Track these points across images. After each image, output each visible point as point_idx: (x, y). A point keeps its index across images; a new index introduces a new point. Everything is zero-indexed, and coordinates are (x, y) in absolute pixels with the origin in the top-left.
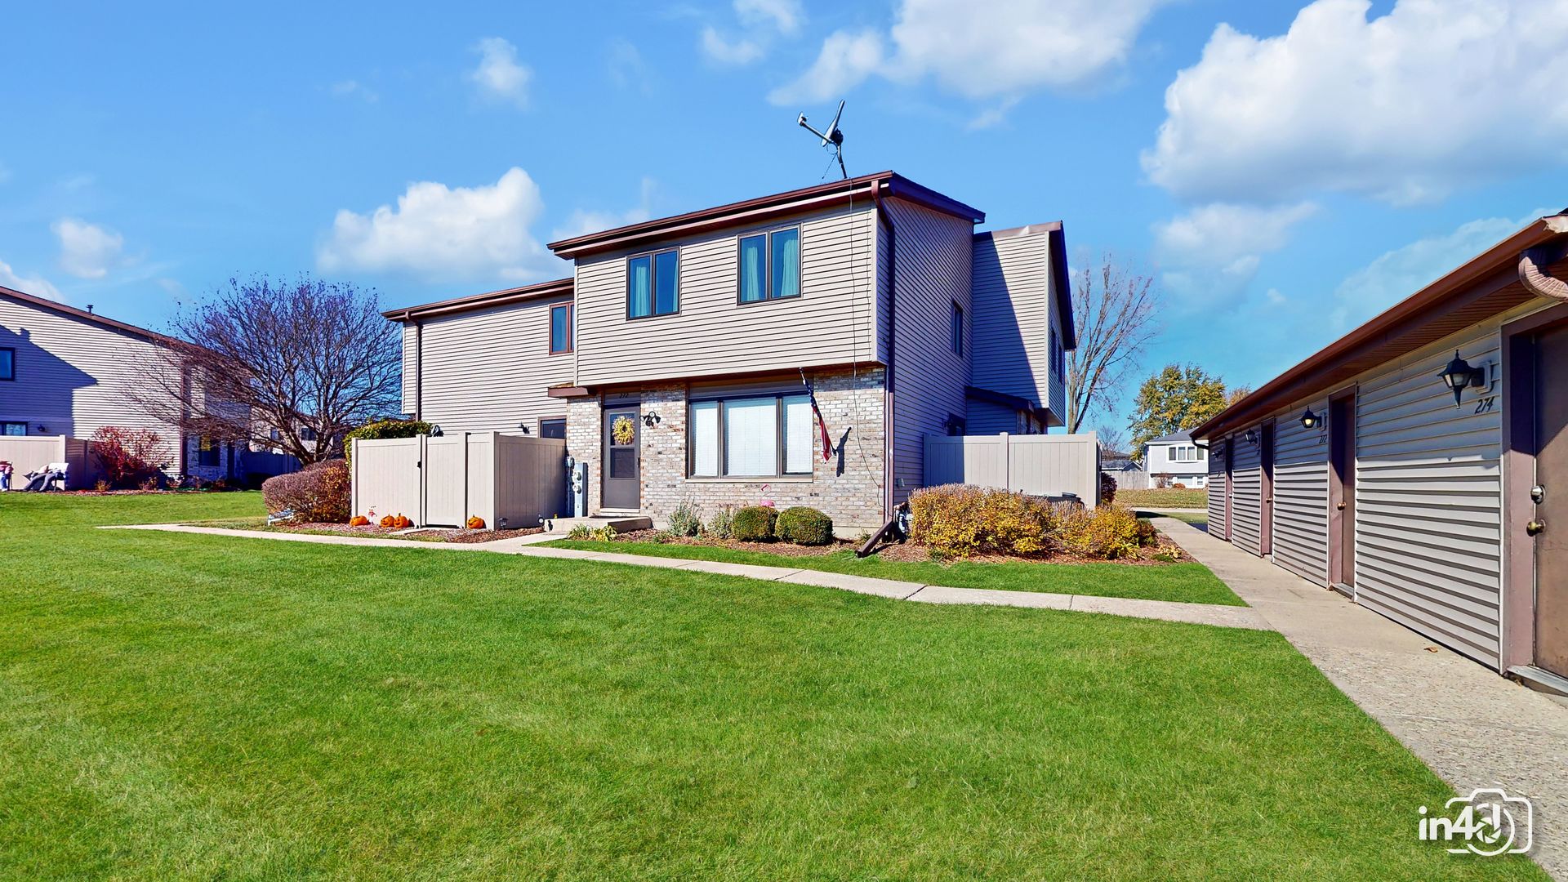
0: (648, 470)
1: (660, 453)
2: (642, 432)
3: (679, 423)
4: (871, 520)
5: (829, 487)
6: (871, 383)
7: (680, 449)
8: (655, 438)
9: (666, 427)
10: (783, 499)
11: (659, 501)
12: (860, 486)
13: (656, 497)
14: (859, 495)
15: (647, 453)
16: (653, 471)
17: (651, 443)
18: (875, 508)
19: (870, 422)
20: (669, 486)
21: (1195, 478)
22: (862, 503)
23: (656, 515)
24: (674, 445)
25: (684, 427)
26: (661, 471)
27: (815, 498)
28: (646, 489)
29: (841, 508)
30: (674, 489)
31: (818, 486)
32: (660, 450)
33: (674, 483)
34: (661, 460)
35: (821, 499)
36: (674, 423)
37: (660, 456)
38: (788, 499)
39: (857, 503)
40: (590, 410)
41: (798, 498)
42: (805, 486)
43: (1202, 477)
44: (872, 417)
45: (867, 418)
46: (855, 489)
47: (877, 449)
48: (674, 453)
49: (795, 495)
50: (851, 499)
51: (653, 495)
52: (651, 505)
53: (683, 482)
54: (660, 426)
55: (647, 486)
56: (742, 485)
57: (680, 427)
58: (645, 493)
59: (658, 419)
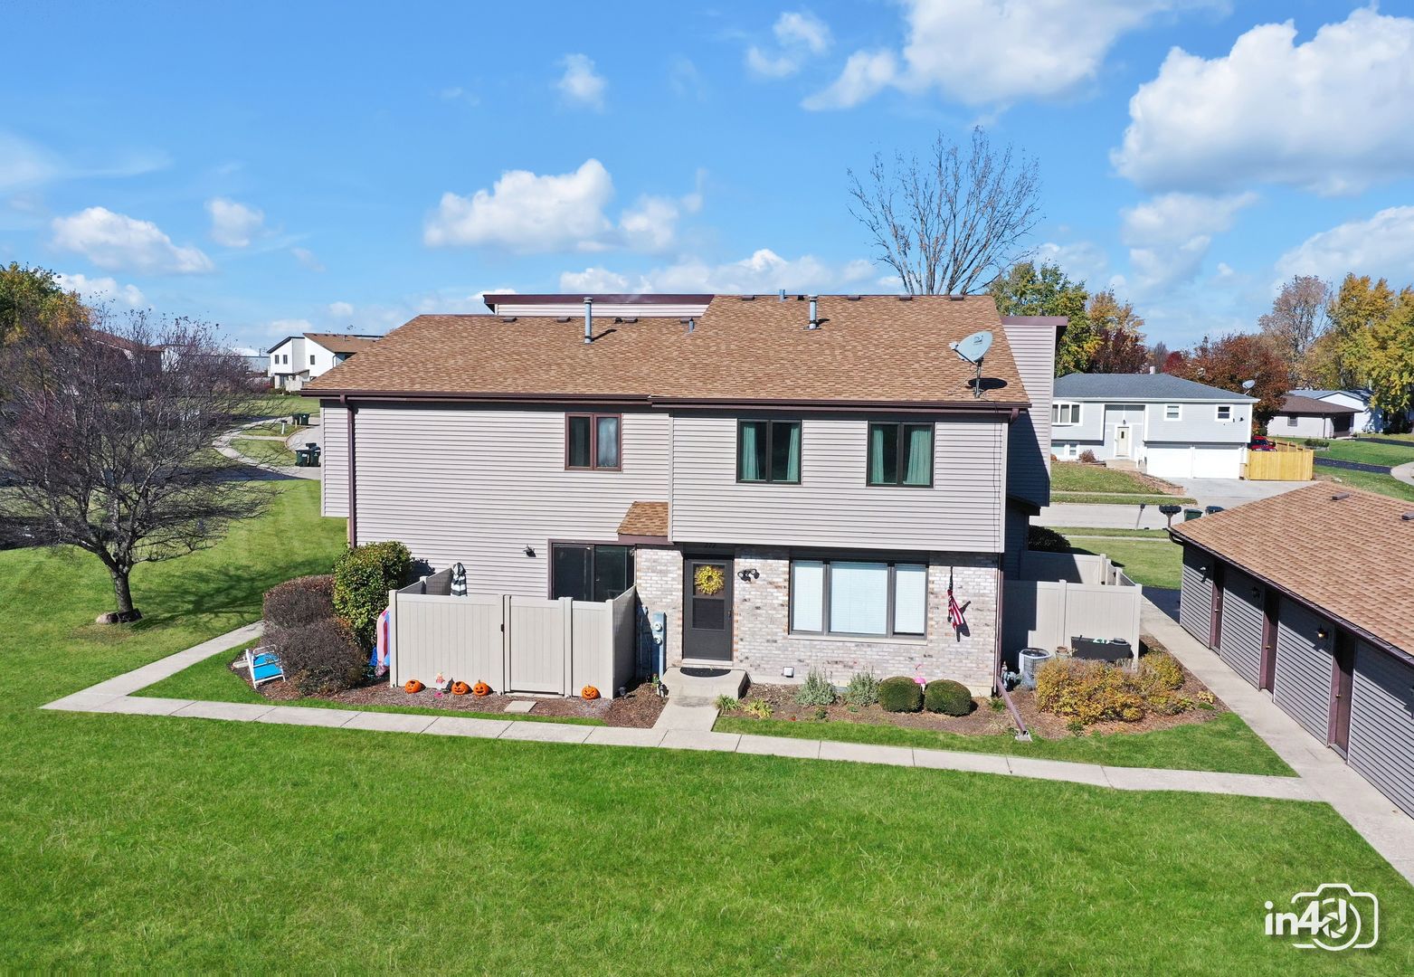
0: (742, 624)
1: (758, 608)
2: (736, 585)
3: (781, 580)
4: (983, 680)
5: (943, 650)
6: (986, 562)
7: (782, 605)
8: (752, 593)
9: (765, 583)
10: (897, 658)
11: (757, 655)
12: (973, 650)
13: (753, 651)
14: (972, 658)
15: (742, 607)
16: (750, 625)
17: (747, 597)
18: (986, 670)
19: (983, 595)
20: (768, 641)
21: (1067, 447)
22: (974, 665)
23: (753, 669)
24: (775, 602)
25: (786, 584)
26: (760, 626)
27: (929, 659)
28: (741, 643)
29: (954, 668)
30: (775, 644)
31: (932, 649)
32: (758, 605)
33: (774, 638)
34: (760, 615)
35: (935, 660)
36: (775, 580)
37: (758, 611)
38: (902, 658)
39: (970, 665)
40: (669, 557)
41: (912, 659)
42: (919, 647)
43: (1075, 445)
44: (985, 591)
45: (981, 592)
46: (969, 653)
47: (990, 620)
48: (775, 609)
49: (909, 655)
50: (964, 661)
51: (750, 649)
52: (747, 658)
53: (785, 638)
54: (758, 581)
55: (742, 640)
56: (853, 644)
57: (783, 584)
58: (739, 647)
59: (757, 576)
